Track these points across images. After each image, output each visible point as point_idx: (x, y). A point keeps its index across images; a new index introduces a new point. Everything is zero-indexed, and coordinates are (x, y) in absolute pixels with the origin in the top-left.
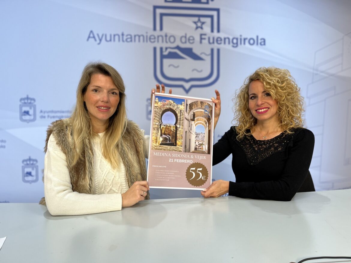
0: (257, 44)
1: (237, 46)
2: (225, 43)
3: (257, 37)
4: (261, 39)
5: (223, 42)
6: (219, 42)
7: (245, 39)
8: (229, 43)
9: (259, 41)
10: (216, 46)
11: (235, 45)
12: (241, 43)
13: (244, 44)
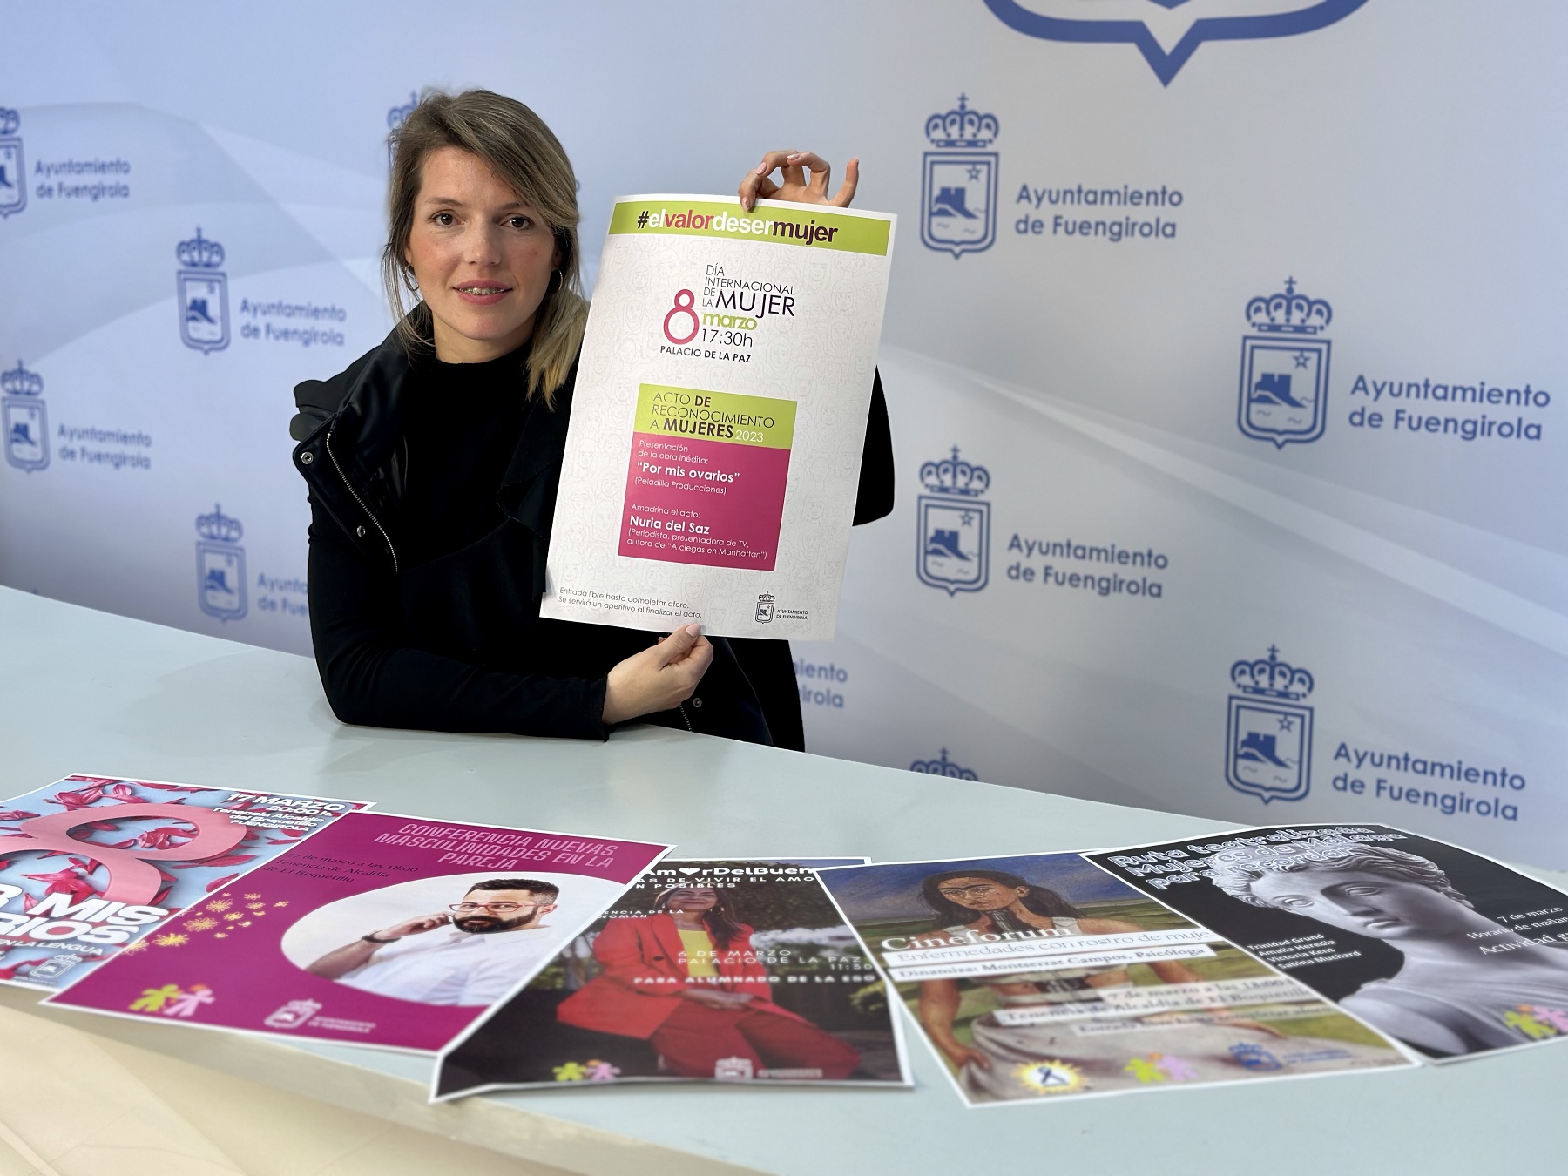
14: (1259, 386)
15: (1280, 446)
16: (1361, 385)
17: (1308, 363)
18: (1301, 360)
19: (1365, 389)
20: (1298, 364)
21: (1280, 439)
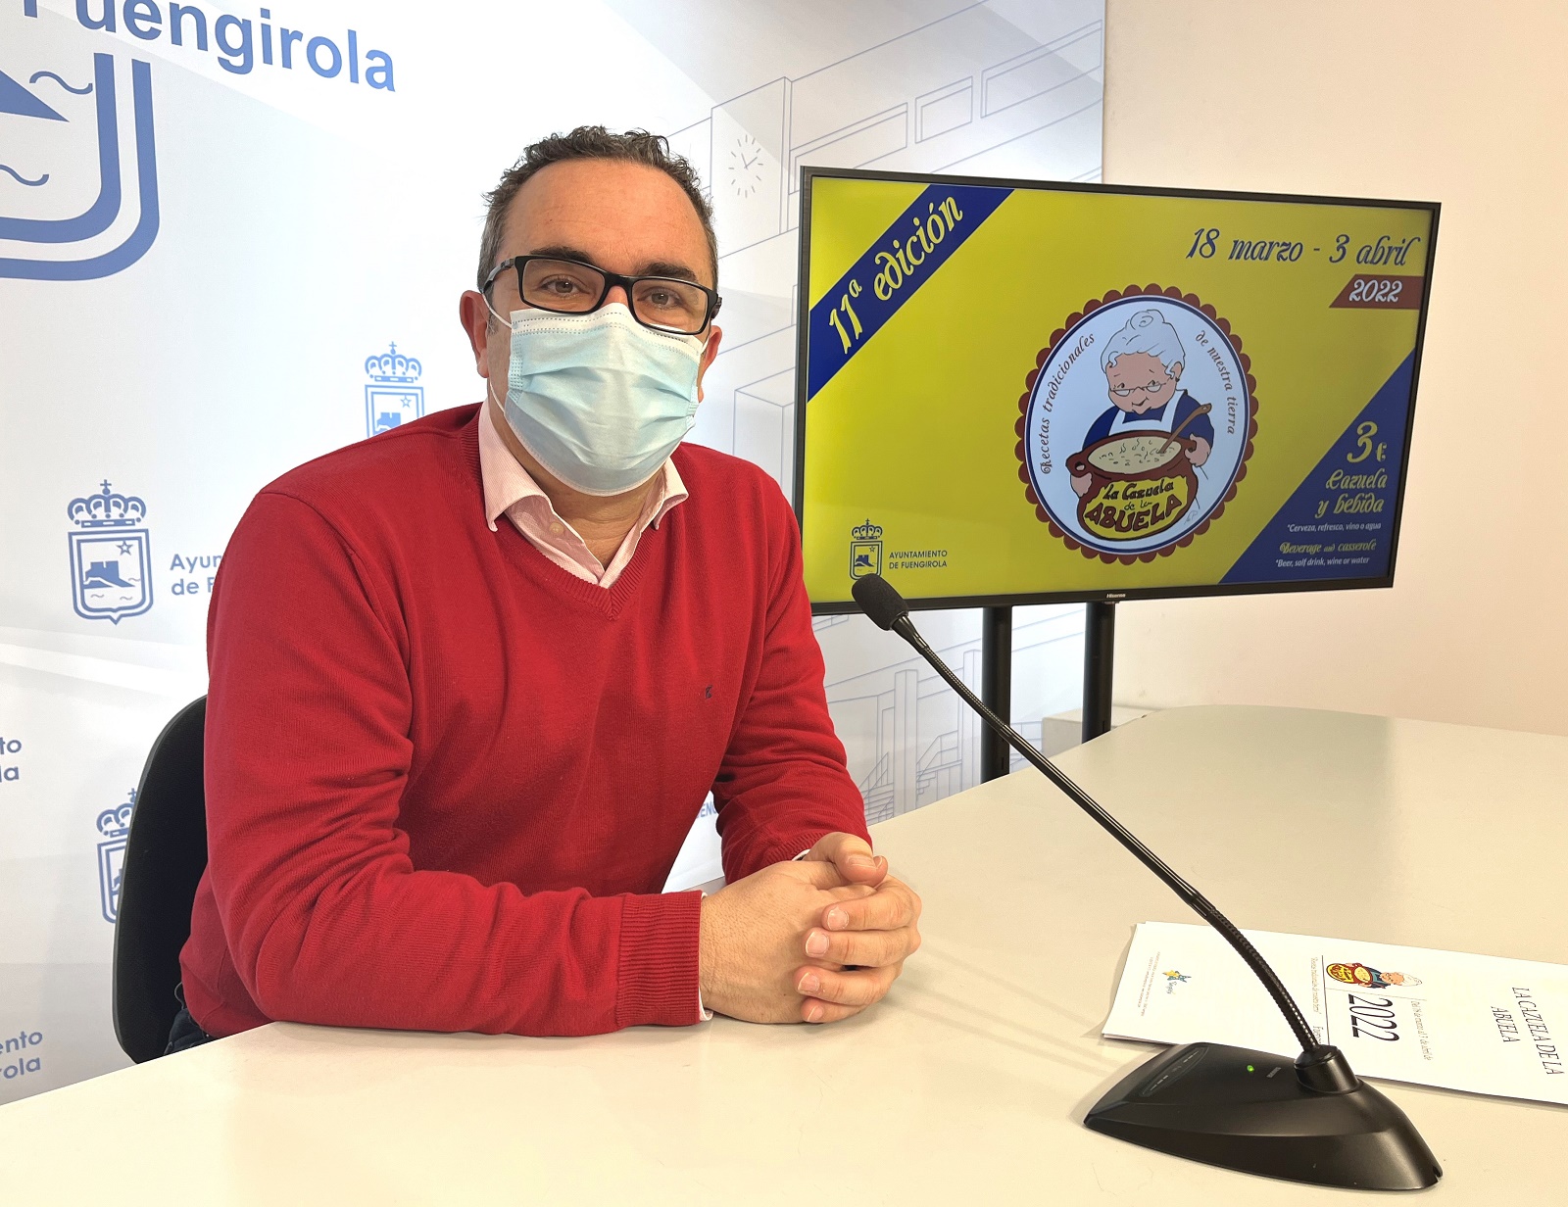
0: (354, 79)
1: (246, 68)
2: (177, 39)
3: (352, 35)
4: (371, 55)
5: (165, 27)
6: (144, 26)
7: (288, 37)
8: (202, 45)
9: (364, 64)
10: (123, 46)
11: (238, 61)
12: (268, 59)
13: (287, 63)
14: (89, 574)
15: (116, 622)
16: (177, 562)
17: (131, 550)
18: (125, 548)
19: (181, 564)
20: (123, 552)
21: (115, 616)
